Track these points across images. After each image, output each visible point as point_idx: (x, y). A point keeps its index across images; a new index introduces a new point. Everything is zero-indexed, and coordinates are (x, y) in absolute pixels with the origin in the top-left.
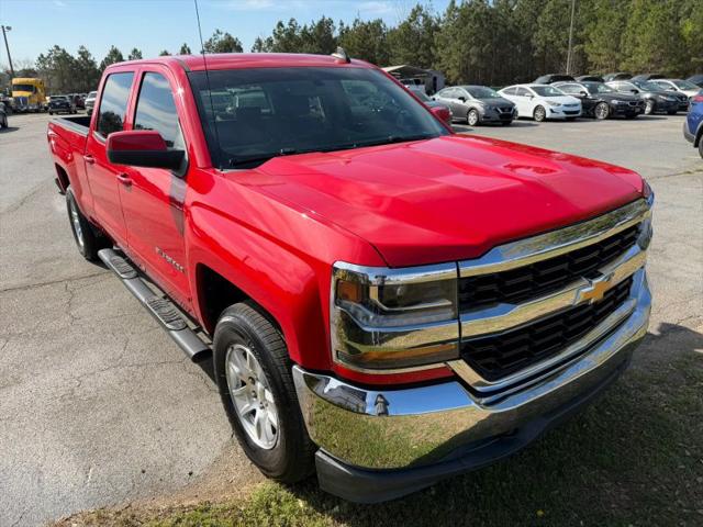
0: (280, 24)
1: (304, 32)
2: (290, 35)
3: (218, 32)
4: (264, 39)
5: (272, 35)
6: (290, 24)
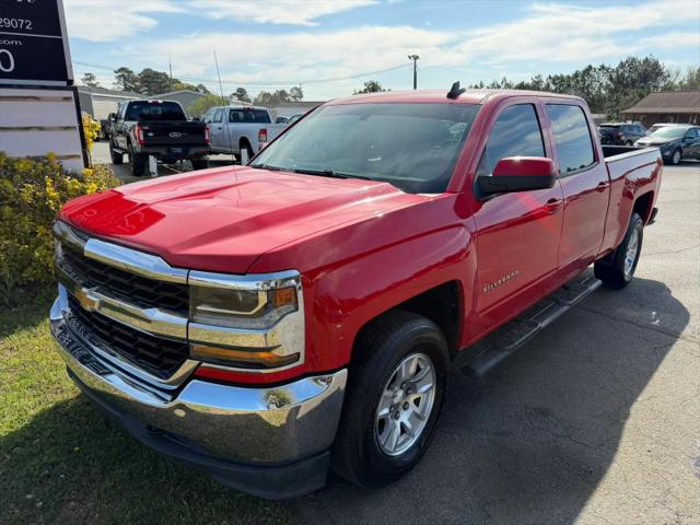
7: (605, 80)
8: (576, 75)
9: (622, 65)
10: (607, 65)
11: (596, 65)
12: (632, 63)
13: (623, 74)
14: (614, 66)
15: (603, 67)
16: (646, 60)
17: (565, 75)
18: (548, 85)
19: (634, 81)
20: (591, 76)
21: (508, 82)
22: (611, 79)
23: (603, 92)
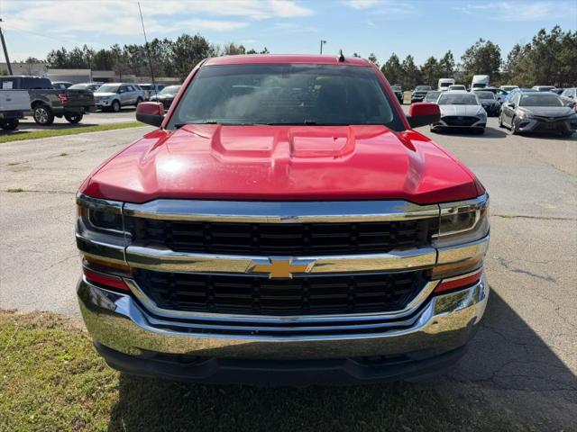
0: (543, 32)
1: (567, 37)
2: (551, 41)
3: (481, 40)
4: (523, 45)
5: (532, 42)
6: (553, 31)
7: (170, 51)
8: (147, 45)
9: (180, 40)
10: (169, 39)
11: (161, 39)
12: (186, 38)
13: (182, 48)
14: (175, 40)
15: (166, 41)
16: (196, 37)
17: (138, 45)
18: (126, 53)
19: (191, 53)
20: (159, 47)
21: (89, 48)
22: (174, 50)
23: (171, 61)
